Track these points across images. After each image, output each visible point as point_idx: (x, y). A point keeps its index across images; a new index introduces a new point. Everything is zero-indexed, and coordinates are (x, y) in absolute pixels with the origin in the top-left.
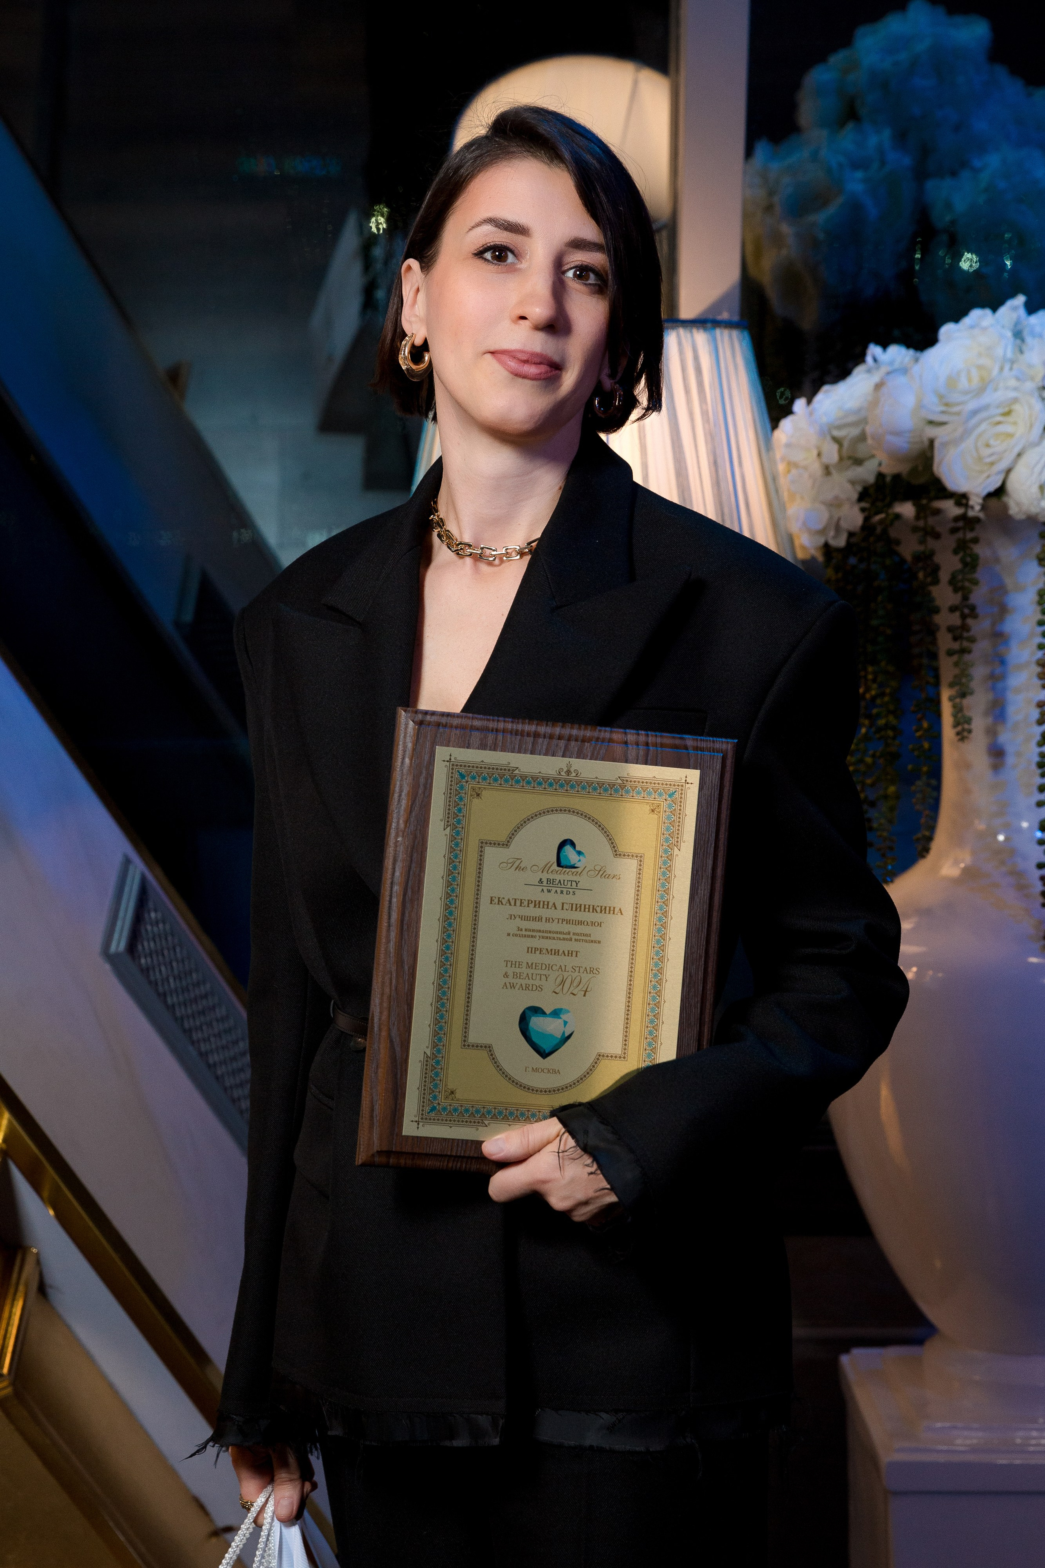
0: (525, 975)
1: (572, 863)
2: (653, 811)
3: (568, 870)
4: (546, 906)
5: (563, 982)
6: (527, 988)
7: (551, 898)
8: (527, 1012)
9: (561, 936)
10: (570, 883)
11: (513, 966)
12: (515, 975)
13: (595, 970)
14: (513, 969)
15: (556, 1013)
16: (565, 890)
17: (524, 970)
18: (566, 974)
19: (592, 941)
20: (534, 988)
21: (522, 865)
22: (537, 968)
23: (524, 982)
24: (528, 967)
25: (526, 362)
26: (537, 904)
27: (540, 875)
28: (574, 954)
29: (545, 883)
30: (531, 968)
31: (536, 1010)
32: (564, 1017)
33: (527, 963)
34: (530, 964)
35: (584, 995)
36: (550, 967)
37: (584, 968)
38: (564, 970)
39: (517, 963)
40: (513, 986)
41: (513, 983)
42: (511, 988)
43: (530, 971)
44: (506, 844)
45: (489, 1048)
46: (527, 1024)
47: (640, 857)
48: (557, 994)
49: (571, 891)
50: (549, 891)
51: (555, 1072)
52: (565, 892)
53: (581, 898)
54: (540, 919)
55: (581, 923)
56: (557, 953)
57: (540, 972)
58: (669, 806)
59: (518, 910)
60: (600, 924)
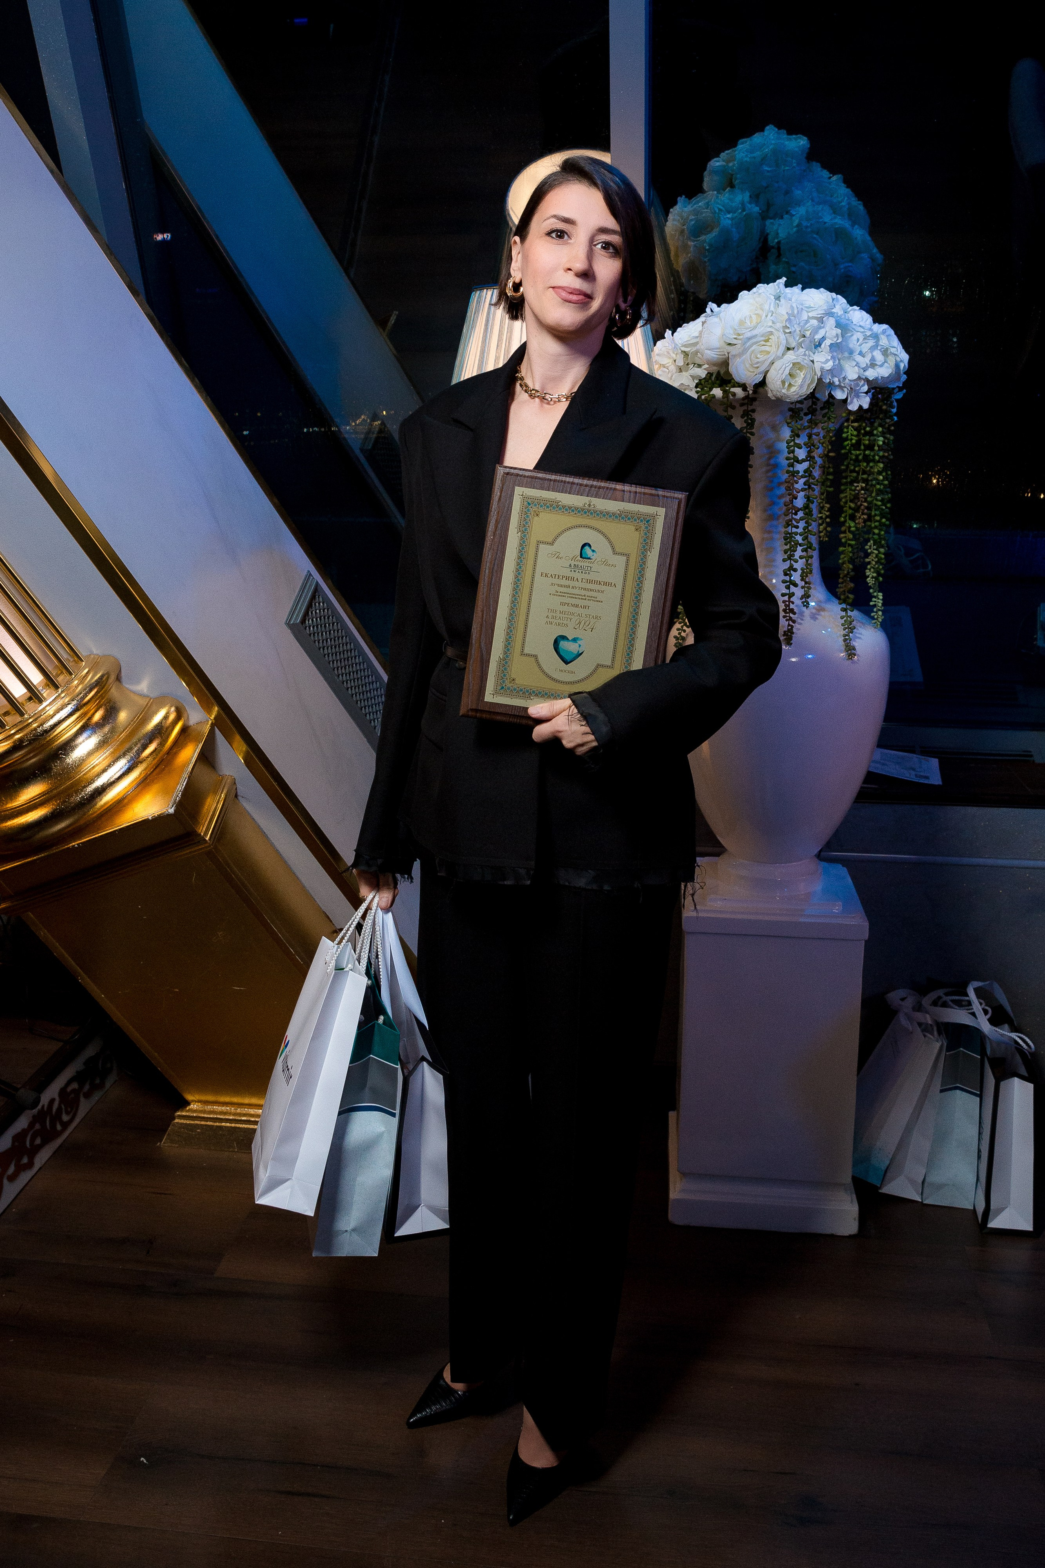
0: (559, 617)
1: (589, 556)
2: (637, 530)
3: (586, 560)
4: (572, 580)
5: (580, 623)
6: (559, 624)
7: (576, 575)
9: (580, 597)
10: (587, 567)
11: (552, 612)
12: (553, 617)
13: (598, 617)
14: (552, 614)
15: (575, 640)
16: (584, 571)
17: (558, 615)
18: (582, 619)
19: (598, 601)
20: (562, 625)
21: (560, 556)
22: (566, 613)
23: (558, 621)
25: (571, 293)
26: (567, 578)
27: (570, 562)
28: (587, 607)
29: (573, 566)
31: (564, 638)
32: (579, 642)
34: (561, 612)
35: (592, 631)
36: (573, 614)
37: (592, 616)
38: (581, 616)
39: (554, 611)
40: (551, 623)
43: (561, 615)
44: (552, 544)
45: (535, 657)
46: (558, 645)
47: (628, 556)
48: (576, 629)
49: (588, 572)
50: (575, 571)
51: (572, 672)
52: (584, 573)
53: (592, 576)
54: (569, 587)
55: (592, 590)
56: (577, 606)
57: (566, 616)
58: (646, 528)
59: (556, 581)
60: (603, 592)
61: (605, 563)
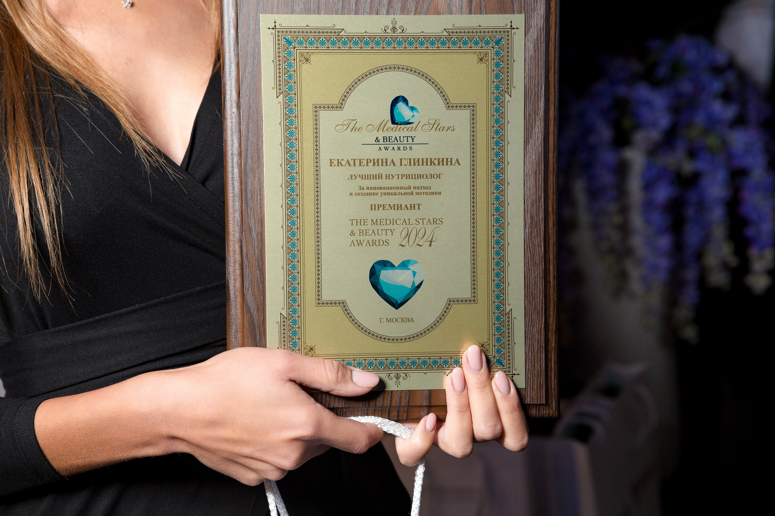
0: (371, 232)
1: (406, 119)
2: (480, 60)
3: (403, 126)
4: (384, 164)
5: (408, 235)
6: (374, 243)
7: (389, 155)
8: (377, 267)
9: (403, 191)
10: (405, 139)
11: (359, 224)
12: (361, 232)
13: (438, 220)
14: (359, 227)
15: (404, 265)
16: (402, 147)
17: (370, 227)
18: (410, 227)
19: (433, 193)
20: (381, 243)
21: (358, 126)
22: (382, 223)
23: (370, 238)
24: (373, 224)
26: (376, 162)
27: (376, 134)
28: (417, 207)
29: (381, 141)
30: (376, 224)
31: (385, 264)
32: (412, 267)
33: (372, 220)
34: (374, 221)
35: (430, 245)
36: (394, 222)
37: (427, 220)
38: (408, 223)
39: (362, 221)
40: (360, 243)
41: (360, 240)
42: (359, 245)
43: (375, 227)
44: (340, 107)
45: (343, 304)
46: (378, 279)
47: (472, 107)
48: (403, 246)
49: (408, 146)
50: (386, 149)
51: (408, 320)
52: (402, 148)
53: (417, 153)
54: (380, 177)
55: (420, 176)
56: (399, 207)
57: (385, 227)
58: (497, 54)
59: (358, 170)
60: (439, 176)
61: (435, 126)
